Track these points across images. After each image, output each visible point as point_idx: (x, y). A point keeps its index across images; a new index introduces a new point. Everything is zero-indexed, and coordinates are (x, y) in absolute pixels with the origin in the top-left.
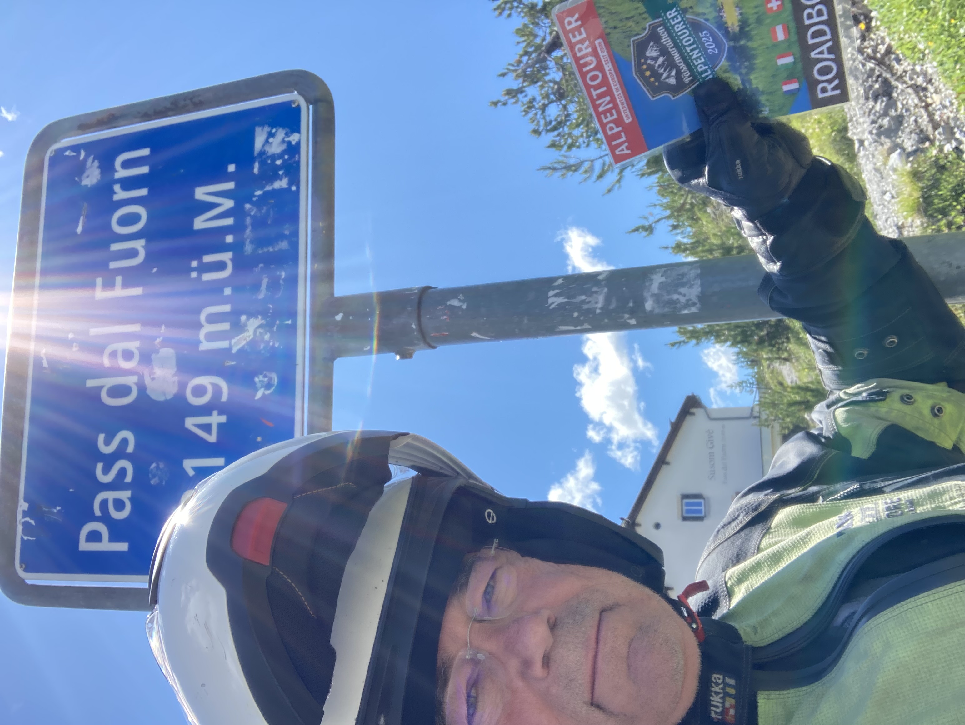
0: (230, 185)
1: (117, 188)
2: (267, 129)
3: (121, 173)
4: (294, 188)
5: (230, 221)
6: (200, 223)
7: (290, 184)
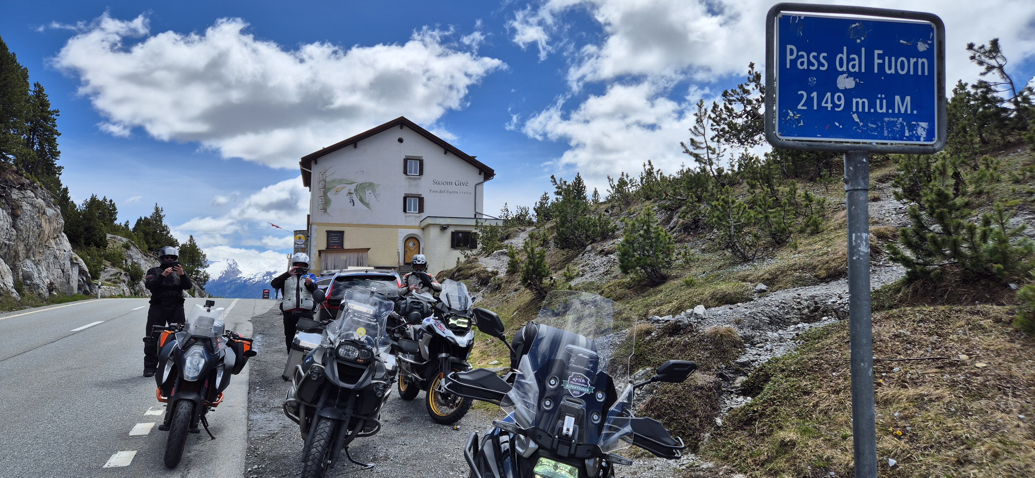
0: (909, 112)
1: (915, 60)
2: (927, 127)
3: (920, 61)
4: (905, 138)
5: (896, 111)
6: (897, 98)
7: (907, 137)
